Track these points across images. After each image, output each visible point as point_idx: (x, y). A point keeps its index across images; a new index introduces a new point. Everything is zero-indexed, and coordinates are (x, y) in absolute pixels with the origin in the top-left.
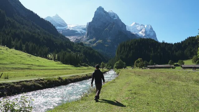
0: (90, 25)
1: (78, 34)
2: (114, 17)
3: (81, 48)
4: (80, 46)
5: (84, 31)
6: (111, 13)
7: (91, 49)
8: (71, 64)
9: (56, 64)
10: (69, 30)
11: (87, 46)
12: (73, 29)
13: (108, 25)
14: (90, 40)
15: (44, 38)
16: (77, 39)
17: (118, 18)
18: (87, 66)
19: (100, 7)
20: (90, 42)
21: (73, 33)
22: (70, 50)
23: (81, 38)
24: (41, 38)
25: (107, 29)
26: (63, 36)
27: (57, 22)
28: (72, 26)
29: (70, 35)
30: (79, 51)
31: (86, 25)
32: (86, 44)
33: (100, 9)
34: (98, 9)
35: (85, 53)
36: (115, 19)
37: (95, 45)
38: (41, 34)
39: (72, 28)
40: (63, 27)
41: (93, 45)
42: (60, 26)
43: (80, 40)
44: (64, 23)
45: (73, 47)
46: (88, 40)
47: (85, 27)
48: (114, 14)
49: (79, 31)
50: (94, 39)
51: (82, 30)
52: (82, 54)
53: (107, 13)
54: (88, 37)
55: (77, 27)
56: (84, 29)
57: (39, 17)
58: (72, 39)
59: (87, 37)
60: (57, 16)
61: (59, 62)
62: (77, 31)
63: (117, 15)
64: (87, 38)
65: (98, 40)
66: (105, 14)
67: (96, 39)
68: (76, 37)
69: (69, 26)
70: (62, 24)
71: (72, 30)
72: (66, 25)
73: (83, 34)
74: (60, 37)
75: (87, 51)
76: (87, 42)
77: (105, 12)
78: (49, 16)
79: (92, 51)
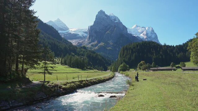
0: (91, 28)
1: (80, 38)
2: (115, 20)
3: (84, 52)
4: (83, 50)
5: (85, 35)
6: (112, 16)
7: (94, 52)
8: (78, 68)
9: (64, 68)
10: (70, 33)
11: (89, 49)
12: (75, 33)
13: (110, 28)
14: (91, 44)
15: (49, 43)
16: (79, 43)
17: (119, 21)
18: (92, 69)
19: (101, 10)
20: (92, 45)
21: (75, 36)
22: (74, 54)
23: (82, 42)
24: (46, 42)
25: (108, 32)
26: (66, 40)
27: (59, 26)
28: (73, 30)
29: (72, 39)
30: (83, 55)
31: (87, 29)
32: (88, 48)
33: (101, 13)
34: (99, 13)
35: (89, 57)
36: (116, 22)
37: (96, 48)
38: (46, 39)
39: (74, 31)
40: (65, 30)
41: (95, 48)
42: (61, 29)
43: (82, 43)
44: (66, 27)
45: (77, 51)
46: (90, 43)
47: (87, 30)
48: (115, 17)
49: (80, 34)
50: (96, 42)
51: (83, 33)
52: (85, 57)
53: (108, 16)
54: (90, 40)
55: (78, 31)
56: (86, 33)
57: (43, 22)
58: (74, 42)
59: (88, 40)
60: (59, 20)
61: (67, 66)
62: (79, 35)
63: (118, 18)
64: (89, 42)
65: (99, 43)
66: (106, 17)
67: (98, 42)
68: (78, 40)
69: (70, 30)
70: (63, 28)
71: (73, 34)
72: (68, 29)
73: (84, 37)
74: (63, 42)
75: (90, 54)
76: (89, 46)
77: (106, 16)
78: (51, 21)
79: (95, 54)
